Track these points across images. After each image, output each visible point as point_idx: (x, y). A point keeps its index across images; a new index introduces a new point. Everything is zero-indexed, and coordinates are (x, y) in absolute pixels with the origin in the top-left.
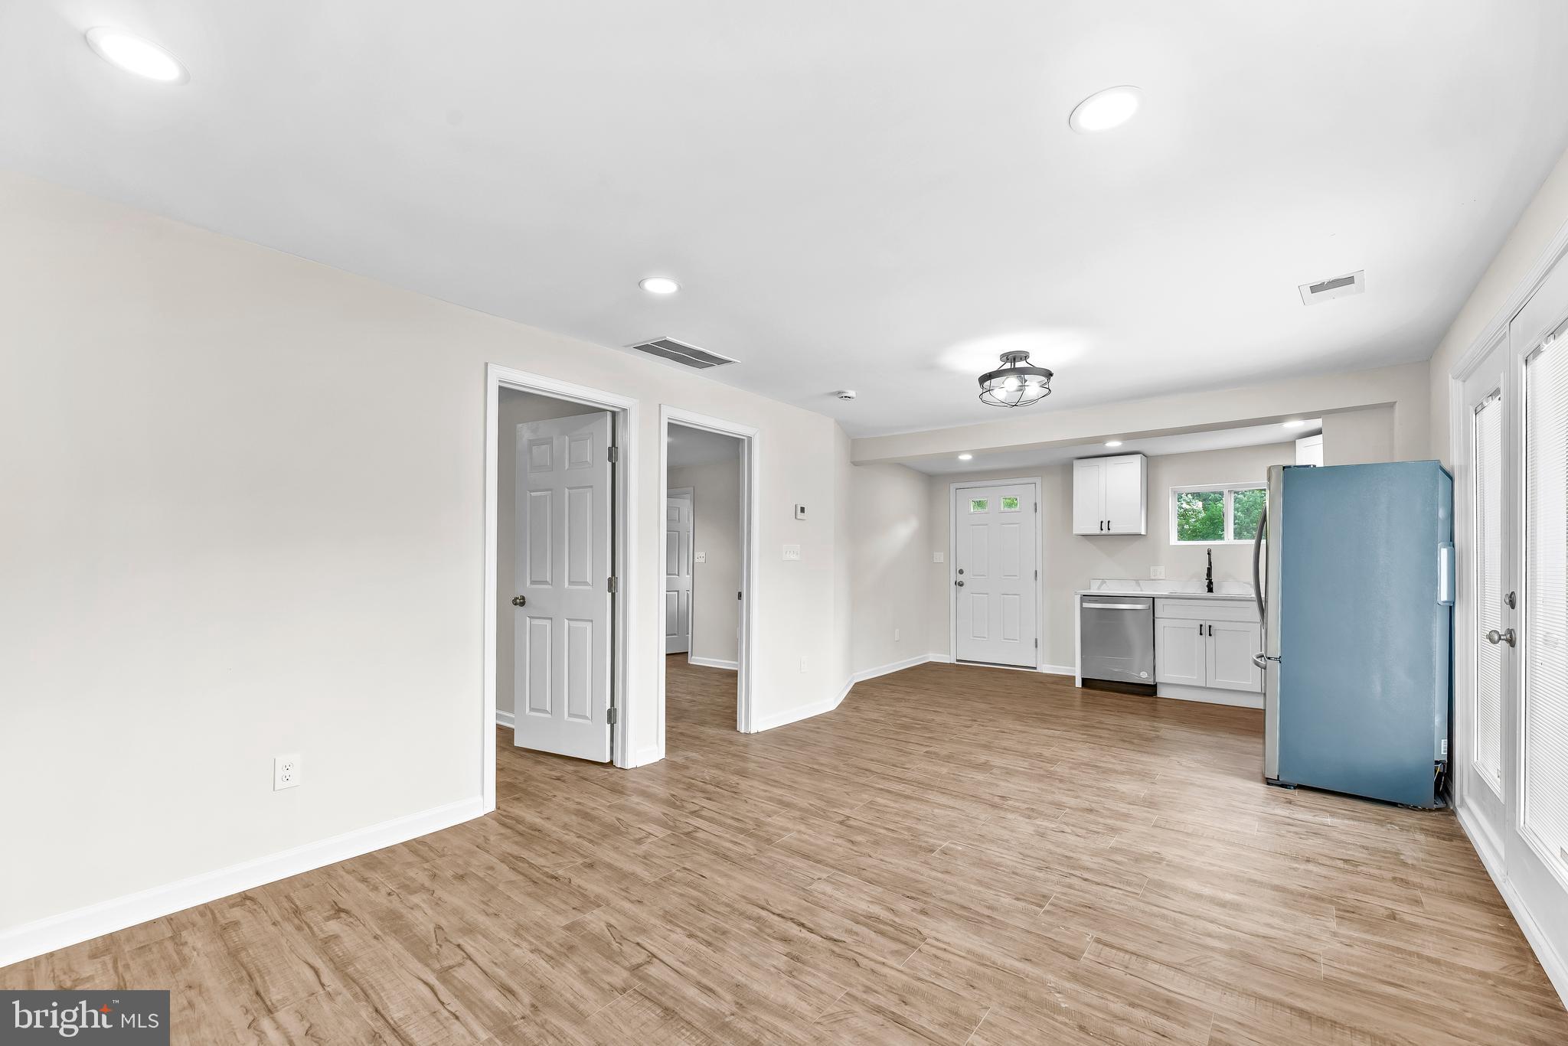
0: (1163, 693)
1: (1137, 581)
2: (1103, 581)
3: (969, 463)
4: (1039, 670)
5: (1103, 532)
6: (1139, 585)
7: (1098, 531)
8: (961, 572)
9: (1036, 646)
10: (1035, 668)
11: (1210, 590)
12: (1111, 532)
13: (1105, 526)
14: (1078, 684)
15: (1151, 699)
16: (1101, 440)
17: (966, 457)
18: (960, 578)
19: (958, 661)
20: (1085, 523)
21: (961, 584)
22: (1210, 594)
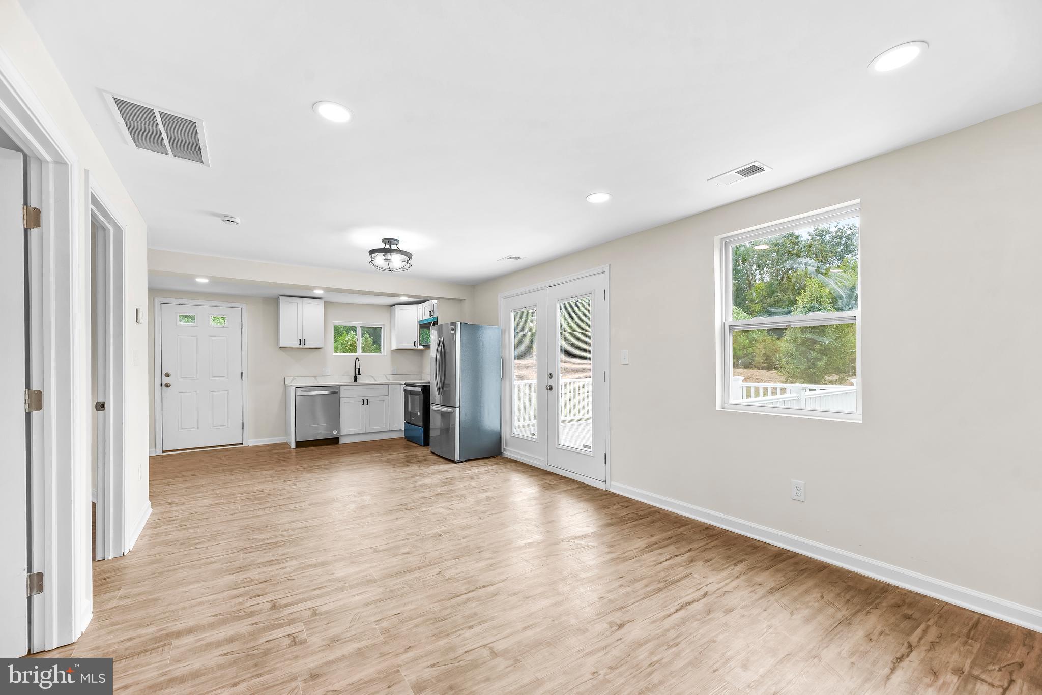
0: (343, 441)
1: (315, 377)
2: (294, 378)
3: (204, 285)
4: (245, 445)
5: (301, 346)
6: (316, 379)
7: (297, 345)
8: (167, 375)
9: (243, 428)
10: (242, 444)
11: (355, 380)
12: (306, 346)
13: (302, 342)
14: (293, 446)
15: (336, 446)
16: (312, 288)
17: (204, 281)
18: (166, 380)
19: (163, 452)
20: (288, 339)
21: (167, 386)
22: (355, 383)
